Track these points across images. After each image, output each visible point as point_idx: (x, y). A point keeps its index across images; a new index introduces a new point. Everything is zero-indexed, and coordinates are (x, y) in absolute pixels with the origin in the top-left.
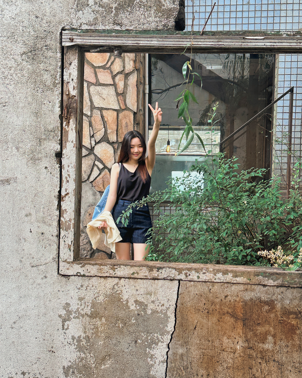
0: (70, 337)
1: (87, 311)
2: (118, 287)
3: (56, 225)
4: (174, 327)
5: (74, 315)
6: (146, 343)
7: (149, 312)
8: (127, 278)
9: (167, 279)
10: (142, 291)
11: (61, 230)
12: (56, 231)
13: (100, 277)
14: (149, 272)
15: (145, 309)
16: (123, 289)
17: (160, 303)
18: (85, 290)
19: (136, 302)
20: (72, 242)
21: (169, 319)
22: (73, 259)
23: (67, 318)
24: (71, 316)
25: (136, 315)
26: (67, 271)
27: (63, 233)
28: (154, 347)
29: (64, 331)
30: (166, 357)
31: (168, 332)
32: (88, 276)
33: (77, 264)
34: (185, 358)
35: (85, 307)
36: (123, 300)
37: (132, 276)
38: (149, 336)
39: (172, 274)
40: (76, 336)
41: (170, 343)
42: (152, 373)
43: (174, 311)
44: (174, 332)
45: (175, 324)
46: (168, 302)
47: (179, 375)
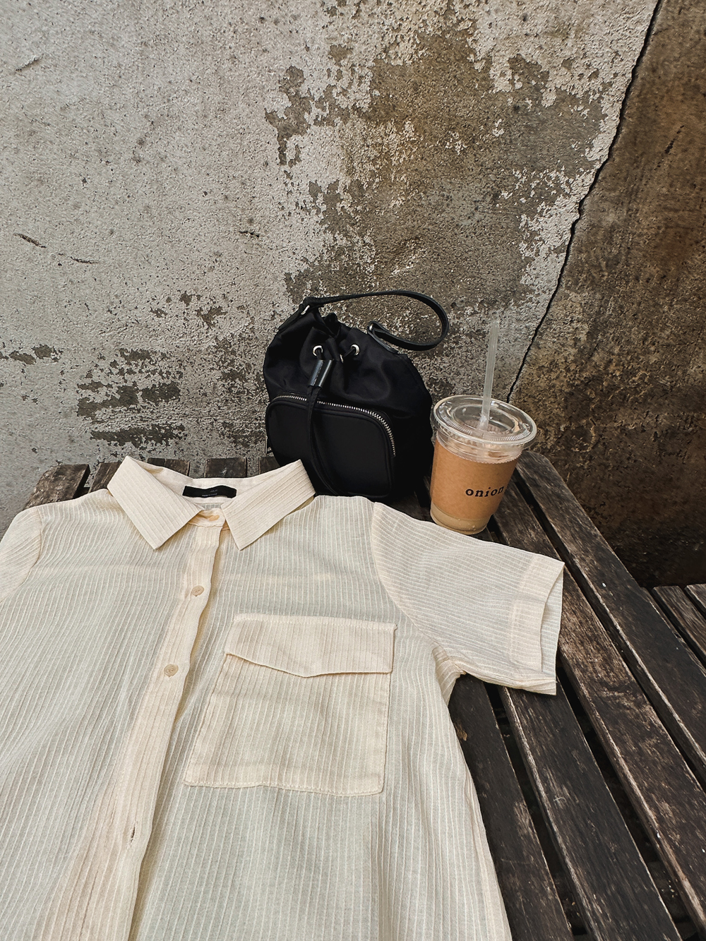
0: (305, 187)
1: (358, 96)
4: (610, 149)
5: (315, 111)
6: (523, 200)
7: (549, 99)
10: (540, 22)
15: (537, 89)
16: (480, 12)
17: (588, 66)
18: (354, 17)
19: (516, 62)
21: (602, 124)
23: (293, 122)
24: (306, 116)
25: (510, 110)
28: (542, 210)
29: (286, 167)
30: (567, 236)
31: (592, 163)
34: (617, 238)
35: (350, 84)
36: (475, 55)
38: (535, 177)
40: (324, 184)
41: (586, 196)
42: (525, 281)
43: (624, 95)
44: (605, 163)
45: (616, 138)
46: (613, 62)
47: (593, 282)
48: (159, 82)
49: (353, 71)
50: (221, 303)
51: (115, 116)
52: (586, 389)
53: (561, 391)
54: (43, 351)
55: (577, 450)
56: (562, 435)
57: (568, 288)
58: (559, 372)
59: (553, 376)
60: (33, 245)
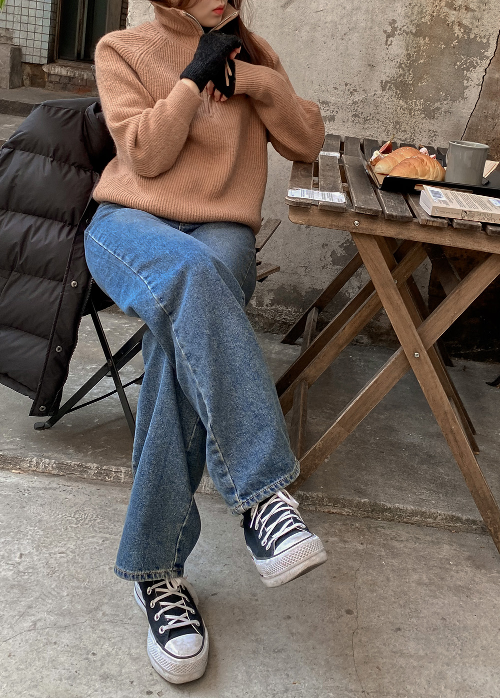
4: (494, 53)
15: (468, 33)
17: (484, 28)
21: (491, 45)
23: (391, 34)
28: (472, 70)
29: (387, 46)
30: (482, 80)
31: (488, 58)
35: (410, 25)
36: (449, 22)
41: (487, 67)
42: (466, 95)
44: (493, 58)
45: (496, 50)
50: (357, 88)
57: (483, 99)
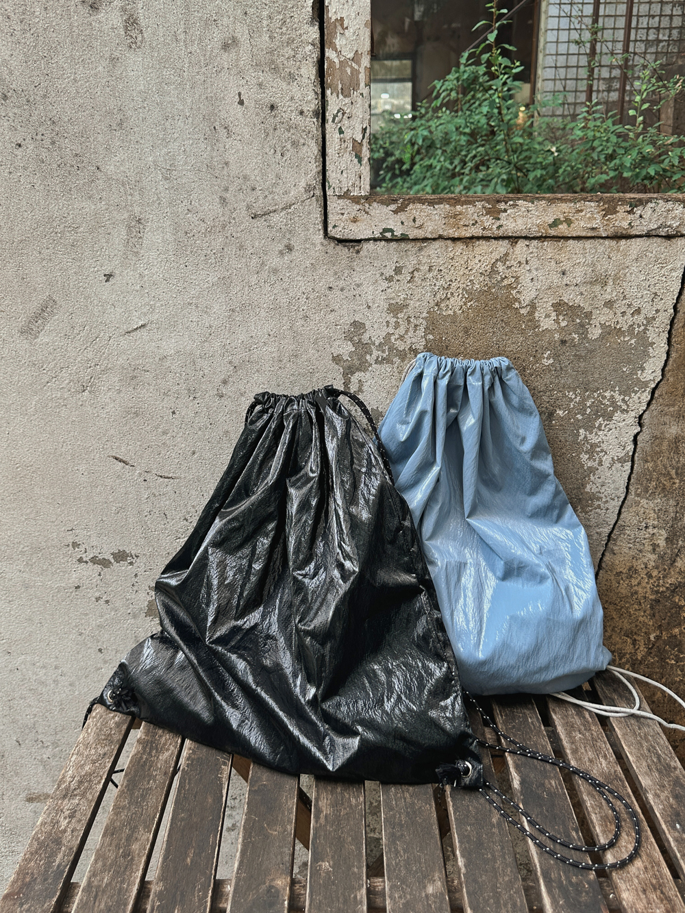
2: (509, 267)
3: (313, 78)
4: (663, 370)
5: (375, 353)
6: (579, 417)
7: (595, 333)
8: (534, 238)
9: (656, 236)
10: (578, 275)
11: (328, 92)
12: (311, 96)
13: (454, 240)
14: (605, 216)
15: (582, 325)
16: (521, 271)
17: (629, 306)
18: (409, 282)
19: (559, 307)
20: (364, 130)
21: (651, 351)
22: (368, 187)
23: (357, 363)
24: (368, 357)
25: (557, 345)
26: (353, 227)
27: (334, 103)
28: (600, 425)
30: (631, 447)
31: (646, 384)
32: (415, 240)
33: (382, 203)
35: (407, 332)
36: (520, 303)
37: (552, 232)
38: (589, 397)
39: (674, 218)
40: (384, 409)
41: (645, 411)
42: (591, 489)
43: (669, 327)
44: (659, 382)
45: (666, 361)
46: (653, 301)
47: (664, 489)
48: (242, 337)
49: (409, 322)
51: (204, 364)
52: (673, 596)
53: (645, 597)
54: (121, 556)
55: (673, 662)
56: (654, 645)
57: (638, 495)
58: (640, 578)
59: (634, 582)
60: (123, 464)
